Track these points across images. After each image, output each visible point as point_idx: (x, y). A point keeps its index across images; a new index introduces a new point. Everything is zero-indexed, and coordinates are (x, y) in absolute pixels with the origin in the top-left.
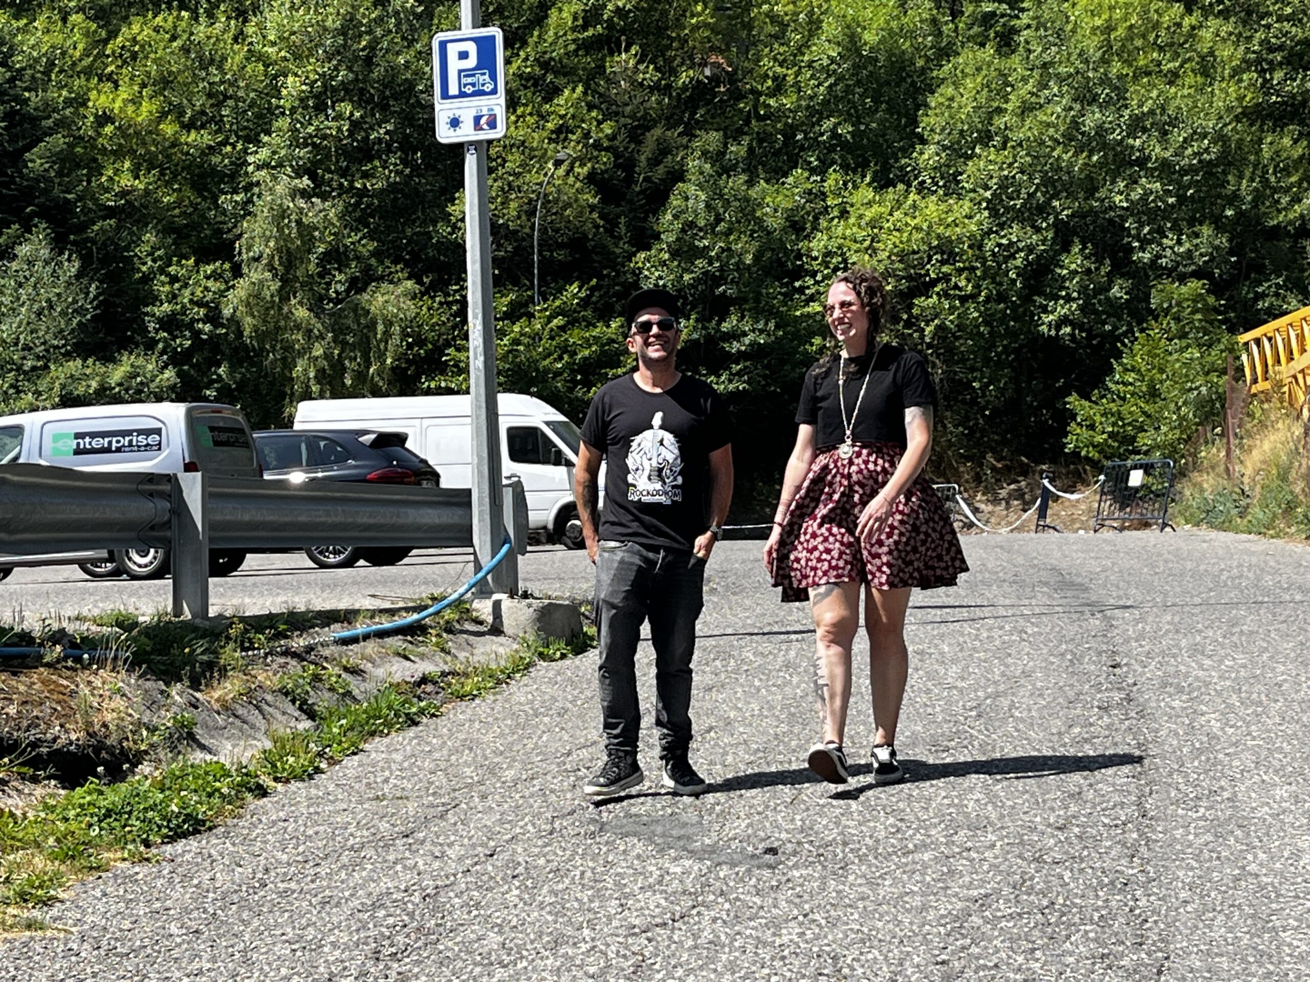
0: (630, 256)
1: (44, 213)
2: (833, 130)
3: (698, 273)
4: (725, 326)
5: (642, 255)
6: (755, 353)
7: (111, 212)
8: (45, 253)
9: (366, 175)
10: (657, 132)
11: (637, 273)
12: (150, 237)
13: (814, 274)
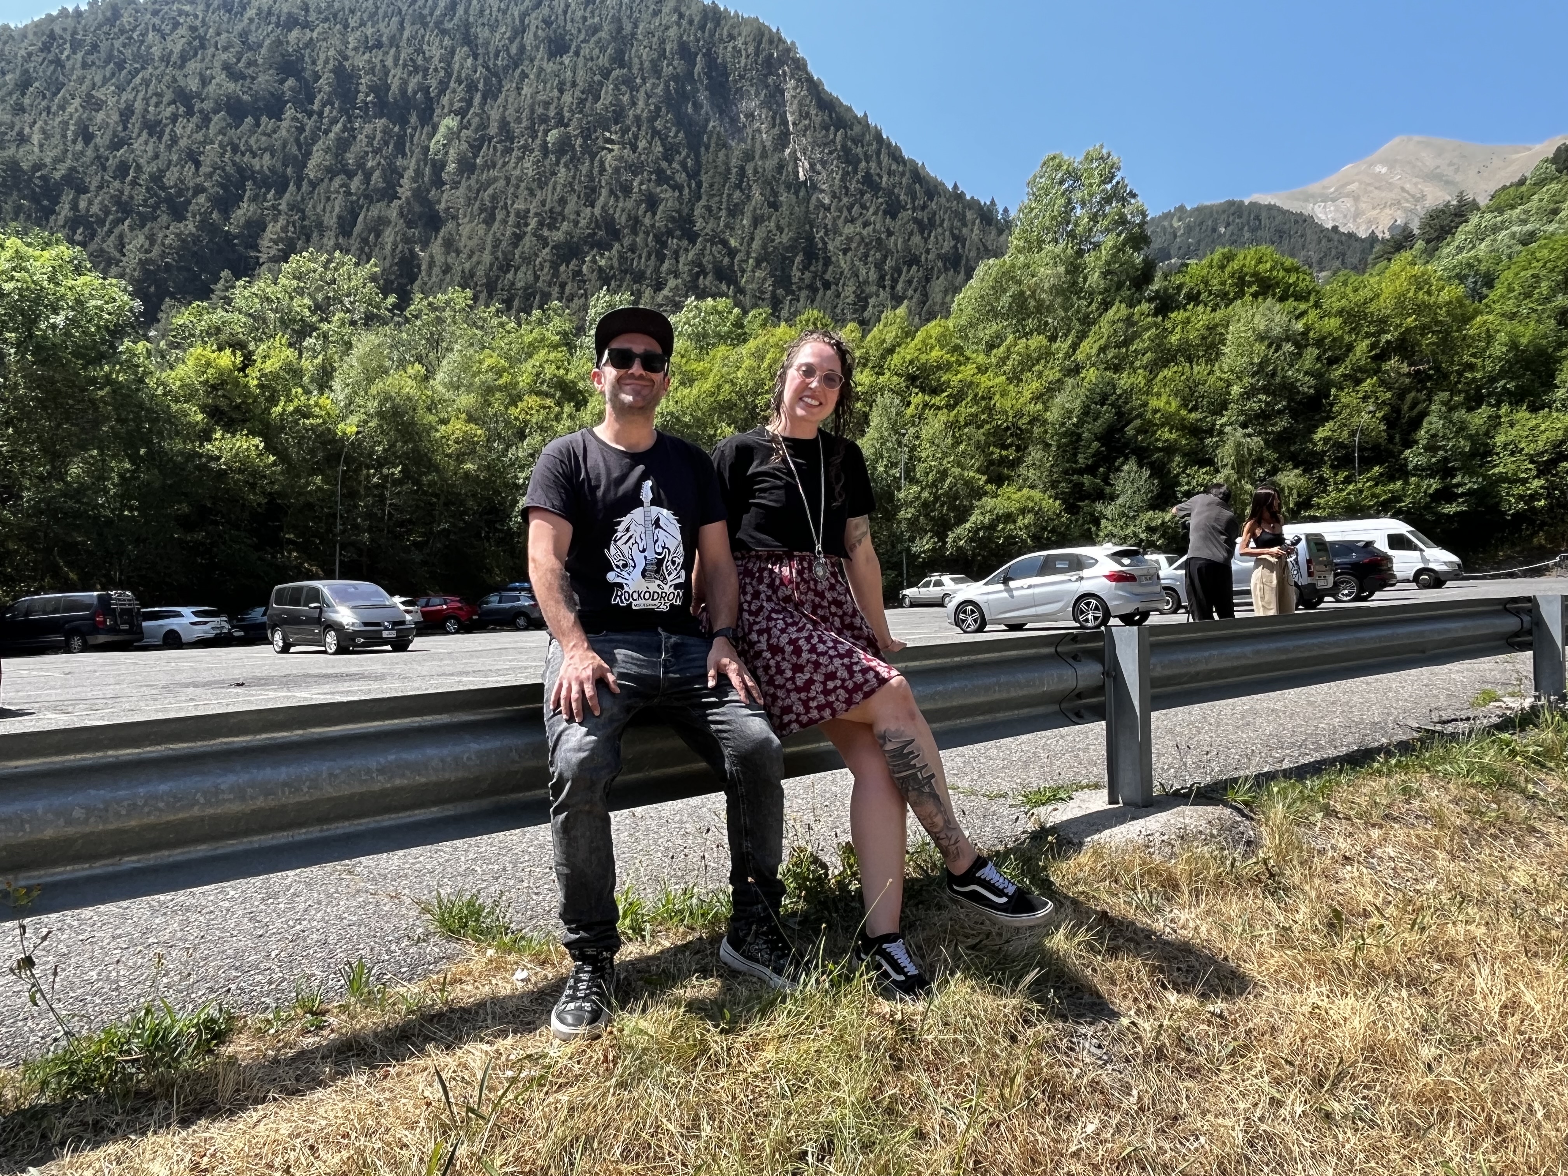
0: (1402, 452)
1: (1133, 452)
2: (1504, 387)
3: (1439, 457)
4: (1454, 481)
5: (1408, 452)
6: (1470, 493)
7: (1160, 450)
8: (1135, 468)
9: (1273, 425)
10: (1413, 394)
11: (1406, 459)
12: (1178, 459)
13: (1498, 454)
